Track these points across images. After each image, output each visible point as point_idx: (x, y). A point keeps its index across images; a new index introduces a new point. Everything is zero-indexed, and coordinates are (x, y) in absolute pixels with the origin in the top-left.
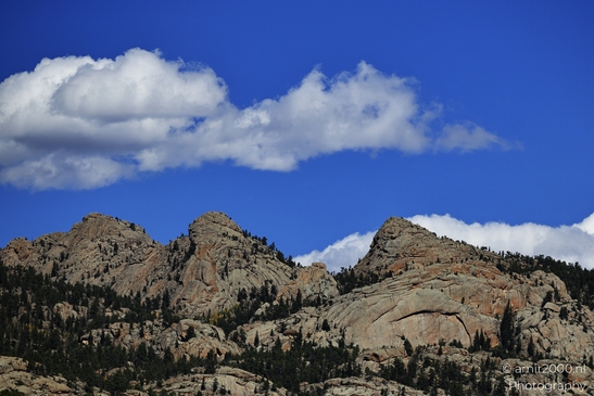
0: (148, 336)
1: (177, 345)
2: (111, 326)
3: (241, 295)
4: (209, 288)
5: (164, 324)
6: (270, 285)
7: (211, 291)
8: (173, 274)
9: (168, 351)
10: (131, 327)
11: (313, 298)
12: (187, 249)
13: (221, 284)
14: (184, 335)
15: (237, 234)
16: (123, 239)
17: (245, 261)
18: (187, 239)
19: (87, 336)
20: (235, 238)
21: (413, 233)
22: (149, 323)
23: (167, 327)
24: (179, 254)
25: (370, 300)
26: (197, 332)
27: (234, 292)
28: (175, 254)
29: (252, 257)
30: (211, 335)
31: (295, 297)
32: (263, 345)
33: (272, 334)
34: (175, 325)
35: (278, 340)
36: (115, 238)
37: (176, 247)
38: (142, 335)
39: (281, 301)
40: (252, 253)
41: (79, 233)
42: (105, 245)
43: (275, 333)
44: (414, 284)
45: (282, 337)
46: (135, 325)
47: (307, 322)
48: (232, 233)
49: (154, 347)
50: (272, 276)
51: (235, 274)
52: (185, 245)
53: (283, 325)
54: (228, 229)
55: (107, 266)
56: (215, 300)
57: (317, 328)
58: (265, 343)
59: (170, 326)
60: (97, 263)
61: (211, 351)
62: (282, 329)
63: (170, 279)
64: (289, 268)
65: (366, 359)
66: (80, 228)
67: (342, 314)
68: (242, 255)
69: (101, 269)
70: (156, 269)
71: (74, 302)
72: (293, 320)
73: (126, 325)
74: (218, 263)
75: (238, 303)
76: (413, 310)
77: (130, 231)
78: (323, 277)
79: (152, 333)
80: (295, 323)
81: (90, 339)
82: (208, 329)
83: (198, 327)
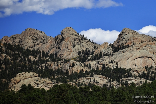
0: (60, 66)
1: (69, 69)
2: (47, 63)
3: (79, 53)
4: (70, 51)
5: (64, 62)
6: (88, 50)
7: (70, 52)
8: (57, 46)
9: (67, 70)
10: (54, 63)
11: (105, 53)
12: (61, 38)
13: (73, 49)
14: (71, 65)
15: (76, 34)
16: (39, 36)
17: (79, 42)
18: (61, 35)
19: (41, 66)
20: (76, 35)
21: (132, 33)
22: (59, 62)
23: (65, 63)
24: (59, 40)
25: (125, 54)
26: (75, 64)
27: (77, 52)
28: (57, 40)
29: (82, 41)
30: (80, 65)
31: (100, 53)
32: (93, 68)
33: (95, 65)
34: (68, 62)
35: (98, 67)
36: (36, 36)
37: (57, 38)
38: (58, 65)
39: (96, 54)
40: (82, 40)
41: (25, 34)
42: (34, 38)
43: (96, 64)
44: (138, 49)
45: (99, 66)
46: (55, 62)
47: (106, 61)
48: (75, 34)
49: (62, 69)
50: (88, 47)
51: (77, 46)
52: (60, 37)
53: (99, 62)
54: (73, 32)
55: (35, 44)
56: (71, 54)
57: (109, 63)
58: (93, 67)
59: (66, 62)
60: (32, 43)
61: (81, 70)
62: (98, 63)
63: (56, 48)
64: (93, 44)
65: (134, 72)
66: (25, 33)
67: (117, 58)
68: (78, 40)
69: (33, 45)
70: (52, 45)
71: (33, 55)
72: (101, 60)
73: (53, 63)
74: (72, 43)
75: (79, 55)
76: (138, 56)
77: (41, 33)
78: (108, 47)
79: (61, 65)
80: (102, 61)
81: (42, 67)
82: (78, 63)
83: (75, 63)
